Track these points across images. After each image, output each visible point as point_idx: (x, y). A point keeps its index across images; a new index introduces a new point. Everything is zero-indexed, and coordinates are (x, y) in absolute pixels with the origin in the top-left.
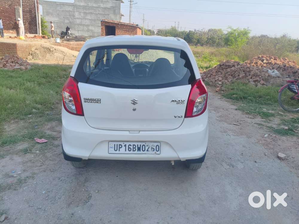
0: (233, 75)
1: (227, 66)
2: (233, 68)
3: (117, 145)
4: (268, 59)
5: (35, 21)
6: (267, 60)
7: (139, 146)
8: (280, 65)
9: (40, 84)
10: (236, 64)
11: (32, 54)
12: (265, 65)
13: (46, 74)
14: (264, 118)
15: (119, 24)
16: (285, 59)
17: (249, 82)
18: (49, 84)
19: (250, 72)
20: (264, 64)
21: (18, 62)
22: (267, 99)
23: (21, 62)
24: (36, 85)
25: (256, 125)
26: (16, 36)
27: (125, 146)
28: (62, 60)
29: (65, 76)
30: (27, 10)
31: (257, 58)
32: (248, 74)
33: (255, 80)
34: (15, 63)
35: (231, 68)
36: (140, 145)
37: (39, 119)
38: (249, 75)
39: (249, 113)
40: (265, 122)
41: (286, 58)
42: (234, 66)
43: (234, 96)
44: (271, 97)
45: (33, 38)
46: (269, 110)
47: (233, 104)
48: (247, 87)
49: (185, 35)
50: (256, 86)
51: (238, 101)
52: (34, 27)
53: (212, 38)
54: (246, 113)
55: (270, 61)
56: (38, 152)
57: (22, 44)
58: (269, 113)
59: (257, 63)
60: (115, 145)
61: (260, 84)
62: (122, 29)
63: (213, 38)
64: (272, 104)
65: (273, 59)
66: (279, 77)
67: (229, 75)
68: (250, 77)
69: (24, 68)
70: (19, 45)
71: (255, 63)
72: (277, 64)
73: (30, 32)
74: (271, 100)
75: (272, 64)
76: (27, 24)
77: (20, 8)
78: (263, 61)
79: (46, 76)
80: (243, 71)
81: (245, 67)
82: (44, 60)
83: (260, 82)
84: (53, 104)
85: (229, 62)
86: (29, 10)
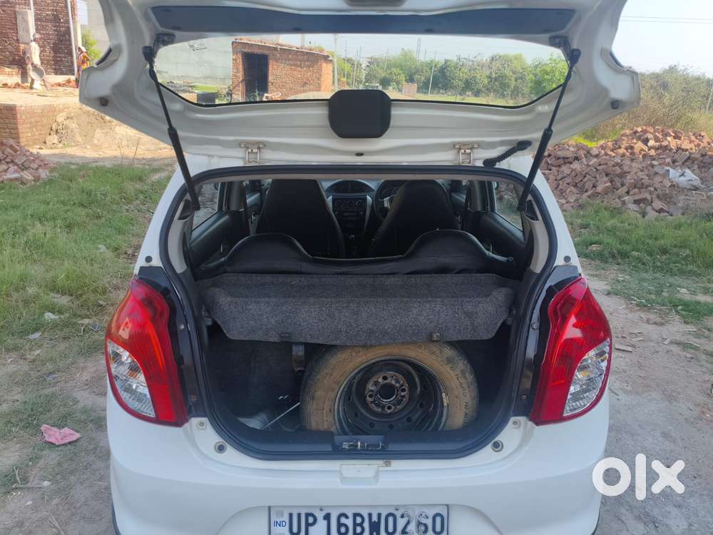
0: (578, 185)
1: (559, 158)
2: (576, 165)
3: (299, 515)
4: (659, 135)
5: (68, 42)
6: (657, 139)
7: (375, 519)
8: (691, 154)
9: (69, 227)
10: (582, 153)
11: (57, 131)
12: (653, 152)
13: (89, 193)
14: (692, 323)
15: (275, 49)
16: (700, 135)
17: (624, 203)
18: (95, 224)
19: (623, 175)
20: (649, 150)
21: (16, 161)
22: (685, 258)
23: (24, 159)
24: (59, 230)
25: (675, 348)
26: (20, 82)
27: (327, 517)
28: (133, 146)
29: (141, 197)
30: (47, 15)
31: (630, 135)
32: (618, 182)
33: (637, 197)
34: (8, 163)
35: (571, 163)
36: (379, 515)
37: (62, 346)
38: (623, 185)
39: (646, 306)
40: (697, 336)
41: (703, 134)
42: (577, 159)
43: (594, 249)
44: (692, 253)
45: (64, 84)
46: (694, 293)
47: (596, 276)
48: (622, 223)
49: (436, 69)
50: (644, 215)
51: (606, 262)
52: (65, 57)
53: (499, 76)
54: (637, 305)
55: (665, 143)
56: (46, 483)
57: (31, 106)
58: (699, 303)
59: (632, 148)
60: (291, 515)
61: (653, 209)
62: (284, 62)
63: (503, 77)
64: (699, 272)
65: (671, 135)
66: (696, 189)
67: (568, 184)
68: (625, 189)
69: (30, 178)
70: (23, 108)
71: (626, 149)
72: (683, 150)
73: (55, 69)
74: (694, 262)
75: (671, 150)
76: (48, 49)
77: (29, 11)
78: (646, 141)
79: (88, 200)
80: (604, 174)
81: (611, 163)
82: (89, 147)
83: (653, 204)
84: (104, 292)
85: (563, 149)
86: (53, 15)
